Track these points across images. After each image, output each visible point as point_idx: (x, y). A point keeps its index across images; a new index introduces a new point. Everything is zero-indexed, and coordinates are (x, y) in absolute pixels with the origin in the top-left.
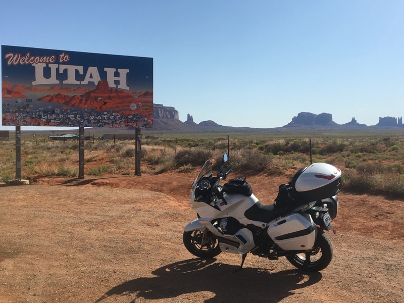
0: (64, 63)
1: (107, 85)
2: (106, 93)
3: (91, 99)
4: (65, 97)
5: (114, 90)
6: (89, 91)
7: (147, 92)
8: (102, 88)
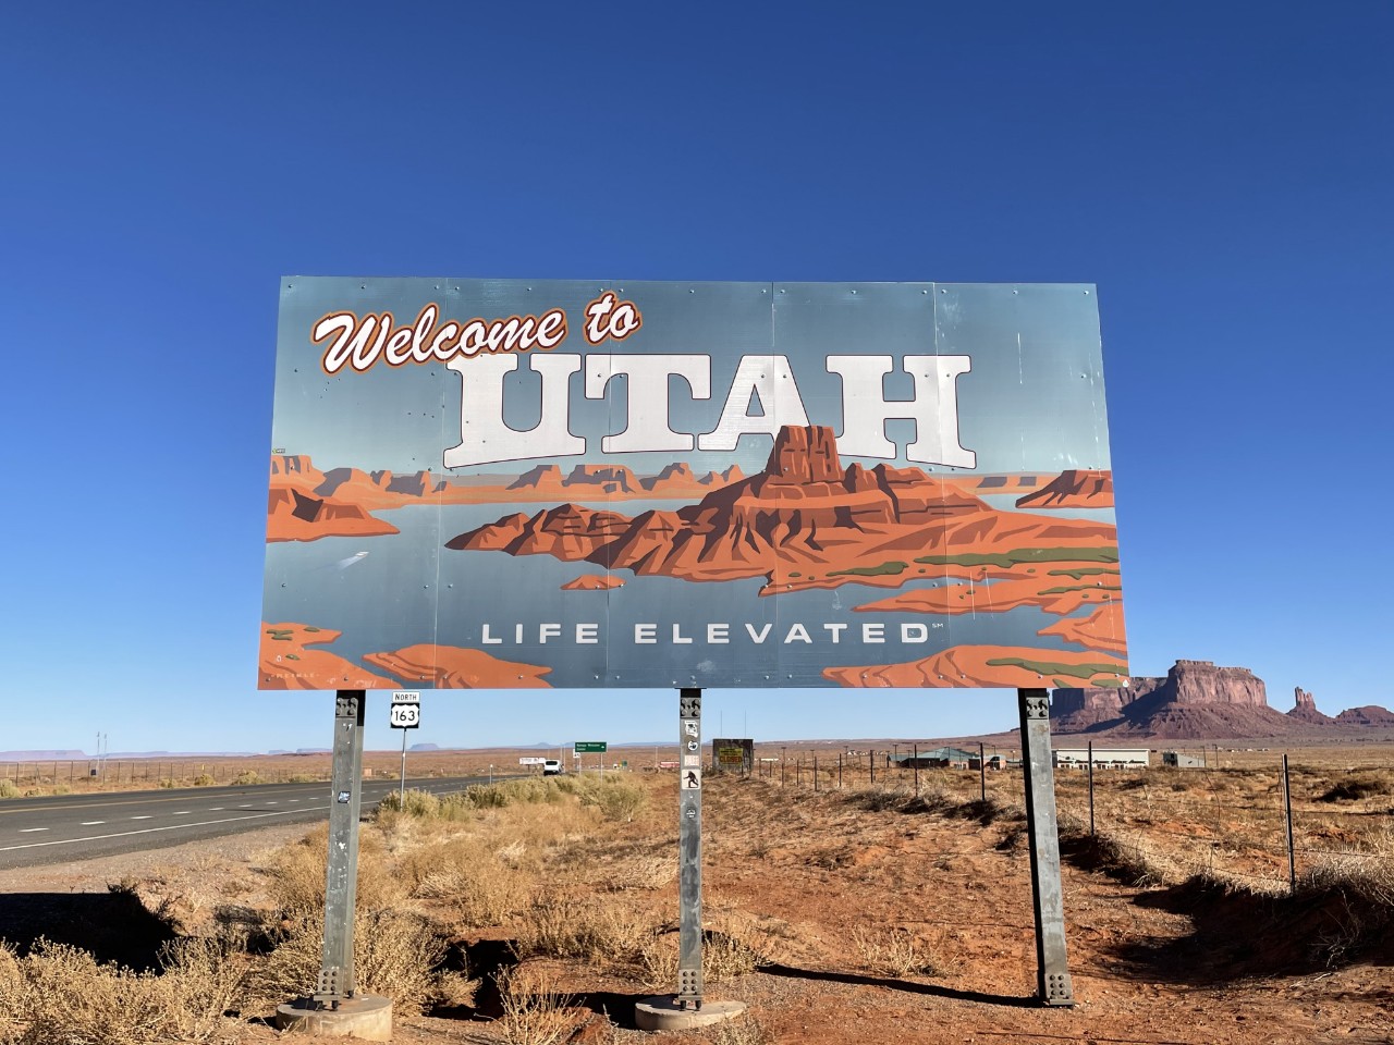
1: (828, 450)
2: (823, 493)
3: (738, 529)
4: (598, 523)
5: (868, 474)
6: (728, 484)
7: (1069, 475)
8: (799, 465)
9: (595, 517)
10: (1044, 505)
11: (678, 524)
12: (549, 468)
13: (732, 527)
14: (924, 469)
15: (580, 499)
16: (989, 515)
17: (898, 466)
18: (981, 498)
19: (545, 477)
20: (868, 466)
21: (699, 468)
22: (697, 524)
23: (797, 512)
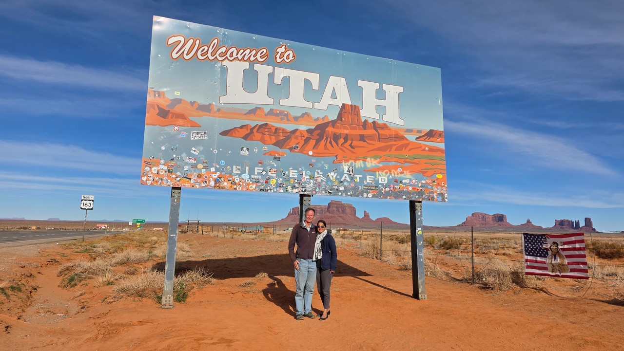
0: (283, 65)
1: (358, 114)
2: (355, 129)
3: (327, 139)
4: (277, 131)
5: (370, 123)
6: (324, 122)
7: (431, 131)
8: (348, 118)
9: (277, 129)
10: (424, 141)
11: (306, 135)
12: (260, 108)
13: (325, 138)
14: (388, 124)
15: (271, 122)
16: (407, 142)
17: (380, 122)
18: (405, 135)
19: (258, 111)
20: (370, 121)
21: (315, 115)
22: (313, 136)
23: (347, 134)
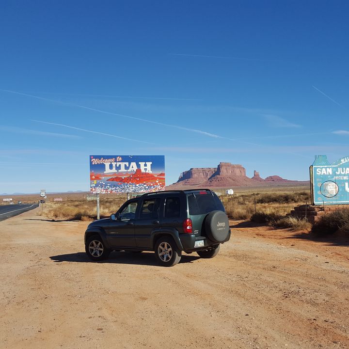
0: (119, 162)
1: (140, 171)
2: (140, 175)
3: (133, 179)
8: (138, 173)
12: (114, 173)
15: (118, 176)
17: (146, 173)
18: (154, 176)
20: (143, 173)
21: (128, 173)
22: (129, 178)
